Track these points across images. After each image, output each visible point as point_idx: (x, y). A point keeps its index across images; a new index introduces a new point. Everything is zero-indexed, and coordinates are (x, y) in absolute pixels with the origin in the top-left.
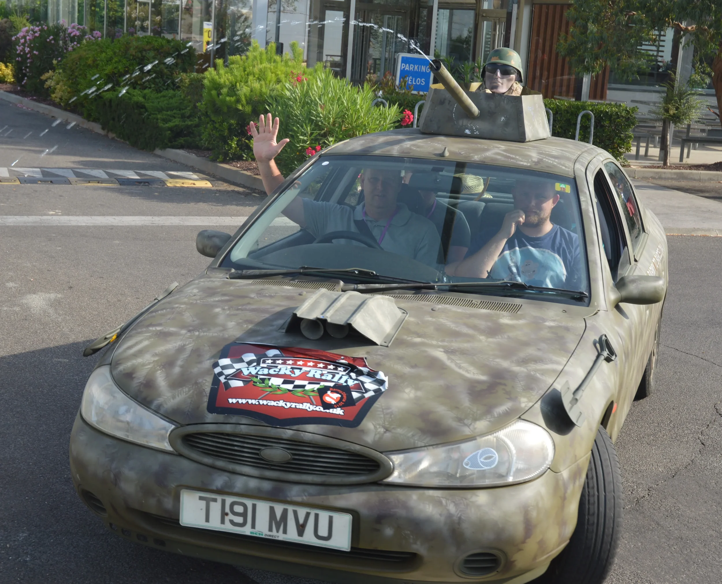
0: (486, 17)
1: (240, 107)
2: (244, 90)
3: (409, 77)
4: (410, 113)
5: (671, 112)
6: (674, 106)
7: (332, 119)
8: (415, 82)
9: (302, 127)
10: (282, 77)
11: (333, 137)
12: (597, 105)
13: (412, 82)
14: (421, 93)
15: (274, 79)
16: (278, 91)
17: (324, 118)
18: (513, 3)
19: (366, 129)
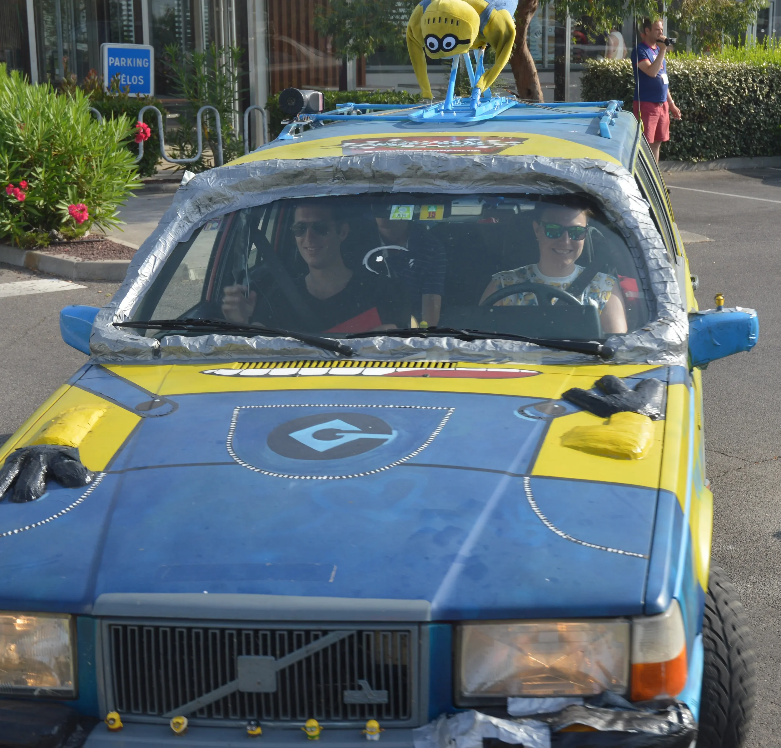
3: (121, 75)
7: (37, 142)
8: (130, 81)
11: (41, 166)
12: (372, 94)
13: (126, 81)
14: (142, 95)
17: (26, 142)
19: (86, 152)
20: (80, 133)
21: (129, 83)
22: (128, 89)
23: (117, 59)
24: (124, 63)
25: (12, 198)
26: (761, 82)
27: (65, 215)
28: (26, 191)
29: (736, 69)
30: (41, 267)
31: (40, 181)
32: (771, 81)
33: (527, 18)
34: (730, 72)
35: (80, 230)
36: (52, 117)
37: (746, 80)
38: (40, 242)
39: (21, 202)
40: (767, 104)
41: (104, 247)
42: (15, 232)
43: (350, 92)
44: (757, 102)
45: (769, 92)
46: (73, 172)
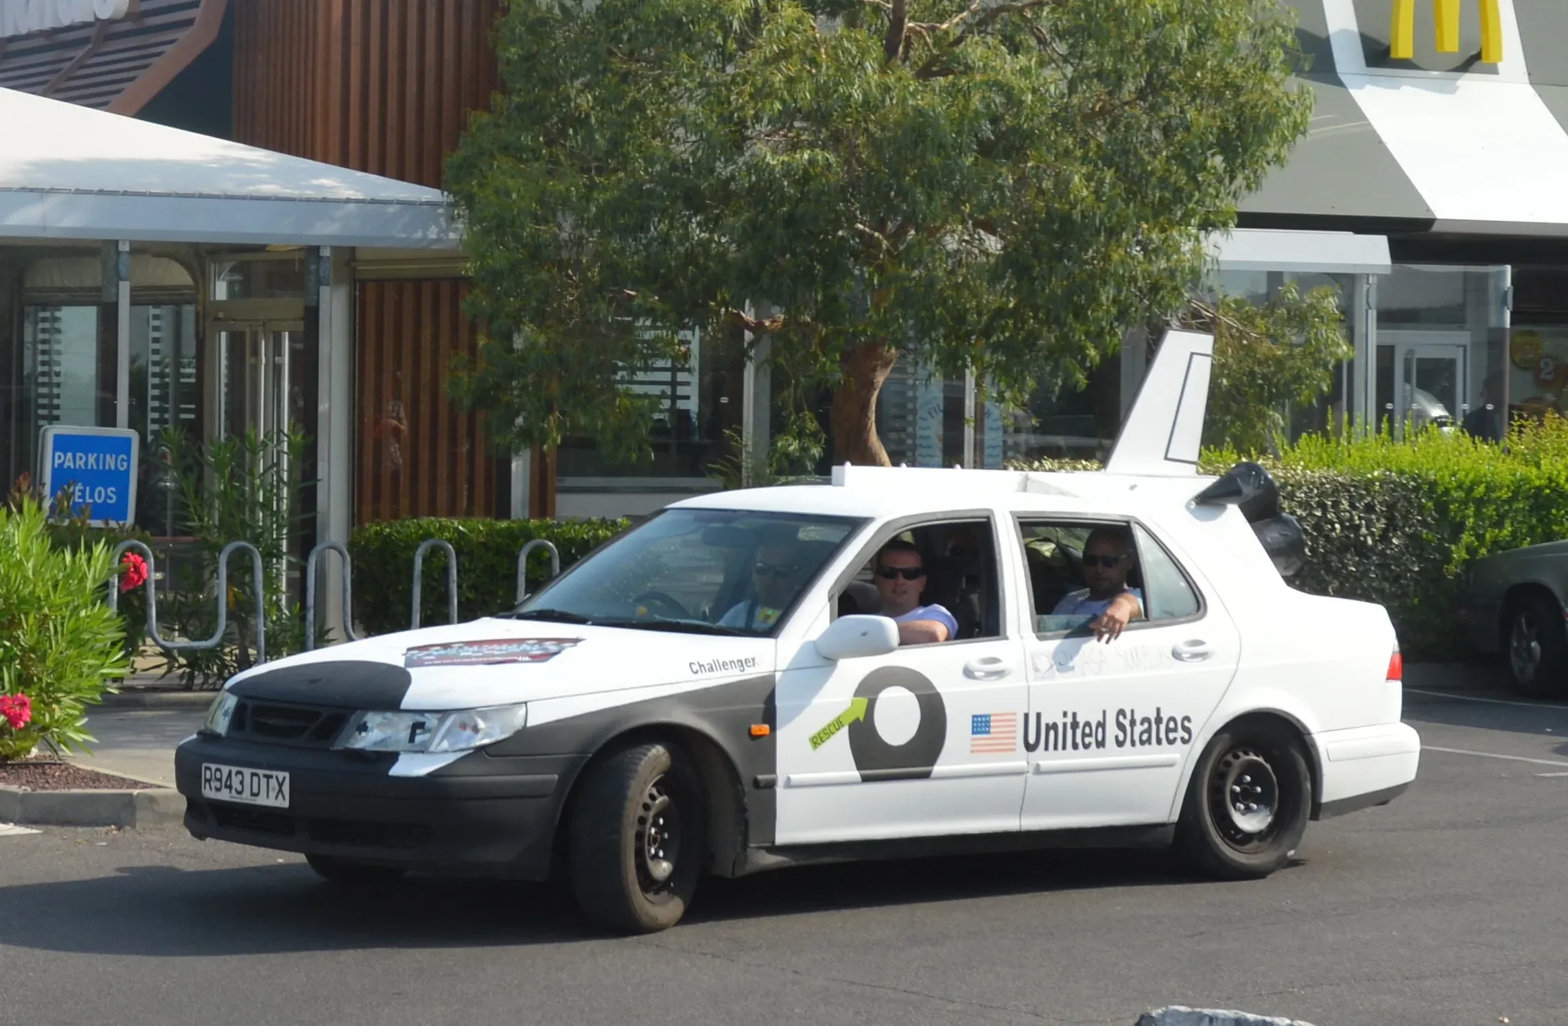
0: (222, 320)
3: (76, 484)
4: (140, 561)
8: (92, 496)
18: (319, 283)
19: (40, 608)
20: (30, 573)
21: (89, 501)
22: (87, 513)
23: (70, 455)
24: (82, 463)
26: (1370, 508)
29: (1313, 483)
32: (1391, 507)
33: (874, 377)
34: (1300, 488)
35: (25, 744)
37: (1336, 504)
40: (1382, 554)
41: (65, 773)
43: (513, 522)
44: (1361, 550)
45: (1385, 532)
46: (15, 641)
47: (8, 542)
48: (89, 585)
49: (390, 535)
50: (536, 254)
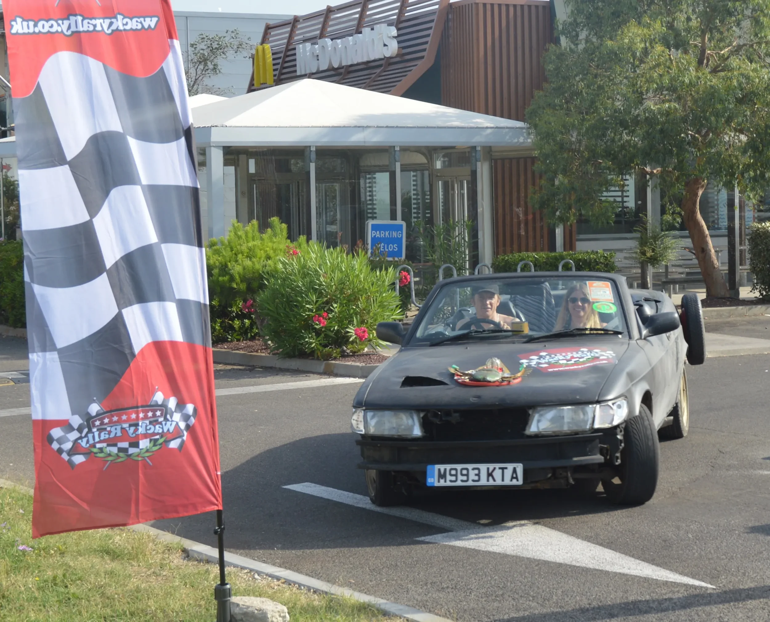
0: (441, 176)
1: (235, 286)
2: (236, 269)
3: (381, 244)
4: (407, 274)
5: (648, 255)
6: (650, 248)
7: (334, 286)
8: (388, 248)
9: (307, 296)
10: (271, 253)
11: (336, 303)
13: (384, 248)
14: (396, 259)
15: (264, 255)
16: (270, 266)
17: (327, 287)
18: (477, 161)
19: (367, 293)
20: (362, 279)
21: (387, 250)
22: (386, 254)
23: (378, 232)
24: (383, 235)
25: (317, 324)
27: (351, 336)
28: (326, 319)
30: (335, 371)
31: (336, 313)
33: (698, 192)
35: (362, 347)
36: (344, 269)
38: (334, 355)
39: (322, 327)
41: (378, 358)
42: (318, 349)
43: (557, 253)
46: (357, 306)
47: (353, 268)
48: (387, 283)
49: (508, 260)
50: (562, 147)
